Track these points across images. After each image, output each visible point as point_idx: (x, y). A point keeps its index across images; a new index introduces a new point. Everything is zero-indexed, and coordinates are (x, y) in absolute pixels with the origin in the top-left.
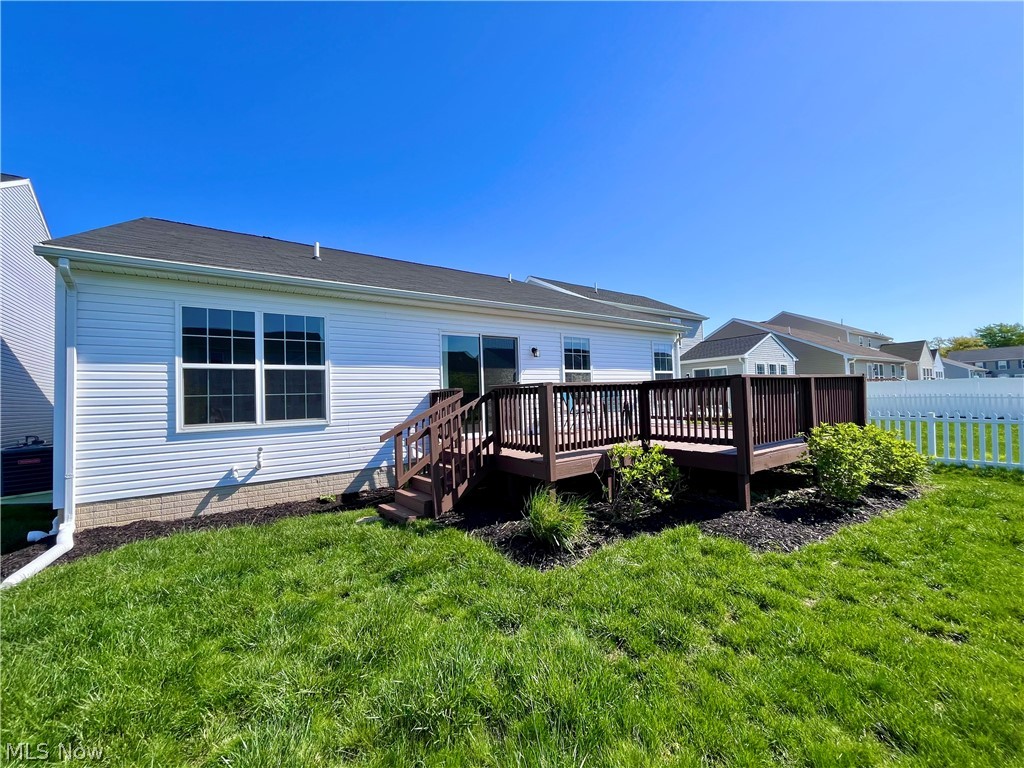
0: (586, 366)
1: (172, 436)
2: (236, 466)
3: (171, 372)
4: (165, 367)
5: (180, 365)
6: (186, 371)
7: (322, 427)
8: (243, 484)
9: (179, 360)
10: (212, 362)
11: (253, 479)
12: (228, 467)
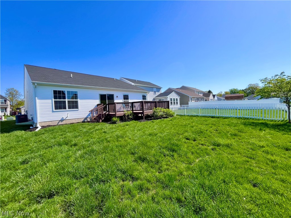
0: (128, 99)
1: (53, 111)
2: (64, 117)
3: (52, 101)
4: (51, 100)
5: (53, 100)
6: (54, 101)
7: (78, 110)
8: (65, 120)
9: (53, 99)
10: (58, 99)
11: (66, 119)
12: (62, 117)
